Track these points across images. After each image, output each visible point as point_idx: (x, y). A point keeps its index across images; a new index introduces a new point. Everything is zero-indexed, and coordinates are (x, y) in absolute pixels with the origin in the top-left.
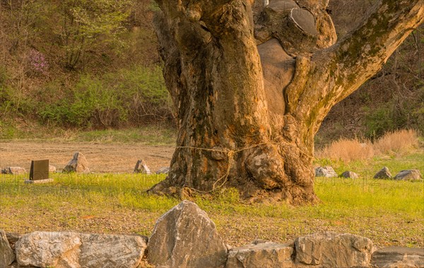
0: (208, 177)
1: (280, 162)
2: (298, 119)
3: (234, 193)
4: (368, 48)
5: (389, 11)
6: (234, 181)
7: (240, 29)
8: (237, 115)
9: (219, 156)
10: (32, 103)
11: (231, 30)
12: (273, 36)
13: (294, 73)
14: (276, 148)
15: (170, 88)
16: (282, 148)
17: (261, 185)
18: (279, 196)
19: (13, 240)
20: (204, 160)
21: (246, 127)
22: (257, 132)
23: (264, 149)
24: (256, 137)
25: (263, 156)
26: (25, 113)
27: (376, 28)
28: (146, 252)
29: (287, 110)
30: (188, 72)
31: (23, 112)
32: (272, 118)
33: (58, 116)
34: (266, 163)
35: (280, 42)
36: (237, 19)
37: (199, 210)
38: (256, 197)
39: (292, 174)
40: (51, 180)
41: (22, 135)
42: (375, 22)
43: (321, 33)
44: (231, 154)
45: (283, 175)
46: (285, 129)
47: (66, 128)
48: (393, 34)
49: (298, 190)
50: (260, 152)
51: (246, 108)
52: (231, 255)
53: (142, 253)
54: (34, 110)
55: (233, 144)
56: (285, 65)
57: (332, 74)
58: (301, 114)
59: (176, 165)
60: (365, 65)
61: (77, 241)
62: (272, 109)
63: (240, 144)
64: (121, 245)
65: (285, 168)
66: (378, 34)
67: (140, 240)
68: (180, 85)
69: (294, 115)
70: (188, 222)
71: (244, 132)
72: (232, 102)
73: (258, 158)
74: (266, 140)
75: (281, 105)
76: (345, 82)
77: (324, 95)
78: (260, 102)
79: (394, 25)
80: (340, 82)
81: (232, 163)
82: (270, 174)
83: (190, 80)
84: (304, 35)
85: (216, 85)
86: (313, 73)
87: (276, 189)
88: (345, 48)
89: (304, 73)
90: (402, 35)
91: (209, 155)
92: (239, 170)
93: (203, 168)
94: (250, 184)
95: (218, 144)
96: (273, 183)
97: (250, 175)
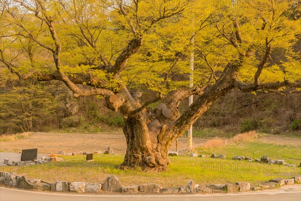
0: (134, 163)
1: (154, 159)
2: (162, 145)
3: (140, 168)
4: (185, 122)
5: (191, 111)
6: (141, 164)
7: (140, 120)
8: (141, 145)
9: (137, 157)
10: (106, 117)
11: (138, 120)
12: (157, 118)
13: (161, 130)
14: (153, 154)
15: (125, 134)
16: (155, 154)
17: (148, 166)
18: (154, 169)
19: (69, 184)
20: (133, 158)
21: (144, 148)
22: (147, 150)
23: (149, 155)
24: (147, 151)
25: (149, 157)
26: (103, 121)
27: (188, 116)
28: (102, 188)
29: (158, 142)
30: (129, 130)
31: (102, 121)
32: (152, 145)
33: (116, 122)
34: (149, 159)
35: (159, 120)
36: (139, 117)
37: (115, 177)
38: (146, 170)
39: (158, 162)
40: (93, 160)
41: (102, 131)
42: (187, 114)
43: (174, 115)
44: (140, 156)
45: (155, 163)
46: (157, 148)
47: (120, 127)
48: (193, 118)
49: (161, 167)
50: (148, 156)
51: (143, 143)
52: (123, 189)
53: (100, 188)
54: (107, 120)
55: (141, 153)
56: (158, 128)
57: (173, 130)
58: (162, 144)
59: (126, 159)
60: (184, 128)
61: (85, 185)
62: (153, 142)
63: (143, 153)
64: (95, 186)
65: (156, 161)
66: (188, 118)
67: (100, 185)
68: (127, 134)
69: (161, 144)
70: (112, 180)
71: (144, 150)
72: (139, 141)
73: (148, 157)
74: (150, 152)
75: (157, 141)
76: (178, 132)
77: (171, 137)
78: (148, 141)
79: (192, 115)
80: (176, 133)
81: (140, 159)
82: (150, 163)
83: (129, 133)
84: (166, 118)
85: (135, 136)
86: (167, 130)
87: (153, 167)
88: (178, 122)
89: (164, 130)
90: (195, 118)
91: (134, 156)
92: (143, 161)
93: (132, 160)
94: (145, 165)
95: (137, 153)
96: (152, 165)
97: (145, 162)
